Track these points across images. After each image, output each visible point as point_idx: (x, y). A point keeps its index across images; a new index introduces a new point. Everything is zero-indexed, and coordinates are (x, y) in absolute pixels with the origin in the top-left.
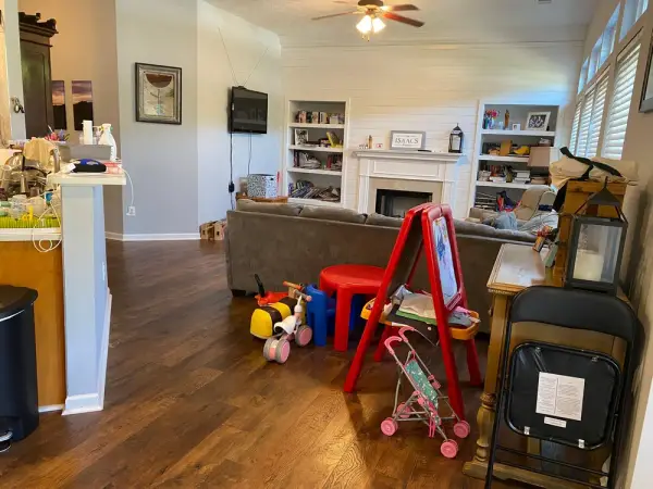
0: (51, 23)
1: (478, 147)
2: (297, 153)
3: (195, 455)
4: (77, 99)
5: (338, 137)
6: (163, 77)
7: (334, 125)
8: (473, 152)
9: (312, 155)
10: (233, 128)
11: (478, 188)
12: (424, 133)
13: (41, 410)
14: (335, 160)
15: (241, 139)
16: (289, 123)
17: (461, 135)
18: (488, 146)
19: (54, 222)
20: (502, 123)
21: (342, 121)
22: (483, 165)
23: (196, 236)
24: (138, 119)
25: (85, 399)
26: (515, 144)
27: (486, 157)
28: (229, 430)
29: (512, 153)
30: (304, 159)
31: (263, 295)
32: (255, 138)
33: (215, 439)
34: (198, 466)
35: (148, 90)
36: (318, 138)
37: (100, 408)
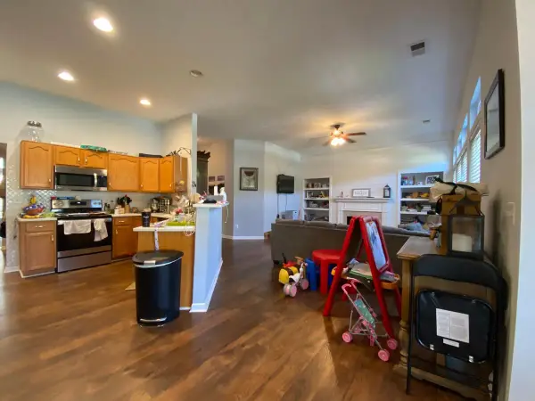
0: (209, 153)
1: (400, 194)
2: (308, 201)
3: (243, 339)
4: (219, 182)
5: (327, 193)
6: (251, 173)
7: (325, 188)
8: (397, 197)
9: (315, 202)
10: (279, 191)
11: (402, 215)
12: (369, 189)
13: (181, 309)
14: (326, 203)
15: (282, 196)
16: (304, 189)
17: (389, 189)
18: (405, 194)
19: (193, 224)
20: (411, 182)
21: (328, 186)
22: (404, 204)
23: (263, 238)
24: (240, 189)
25: (200, 306)
26: (420, 192)
27: (404, 199)
28: (261, 328)
29: (419, 197)
30: (311, 204)
31: (286, 263)
32: (289, 196)
33: (254, 332)
34: (243, 346)
35: (245, 178)
36: (318, 194)
37: (205, 310)
